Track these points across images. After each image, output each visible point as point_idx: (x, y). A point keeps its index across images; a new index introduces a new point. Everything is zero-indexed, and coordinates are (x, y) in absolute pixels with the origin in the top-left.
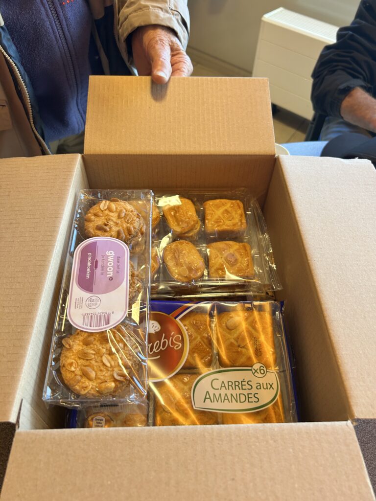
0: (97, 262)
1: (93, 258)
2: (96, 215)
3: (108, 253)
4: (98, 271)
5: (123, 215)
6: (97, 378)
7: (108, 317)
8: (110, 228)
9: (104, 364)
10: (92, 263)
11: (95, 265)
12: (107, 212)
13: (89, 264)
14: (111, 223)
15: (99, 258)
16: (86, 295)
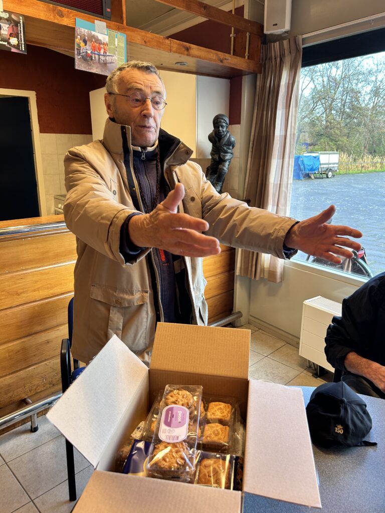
0: (173, 415)
1: (172, 414)
2: (172, 396)
3: (179, 412)
4: (174, 419)
5: (185, 397)
6: (169, 461)
7: (178, 437)
8: (179, 402)
9: (173, 456)
10: (171, 415)
11: (173, 416)
12: (177, 395)
13: (170, 416)
14: (179, 400)
15: (174, 413)
16: (168, 428)
